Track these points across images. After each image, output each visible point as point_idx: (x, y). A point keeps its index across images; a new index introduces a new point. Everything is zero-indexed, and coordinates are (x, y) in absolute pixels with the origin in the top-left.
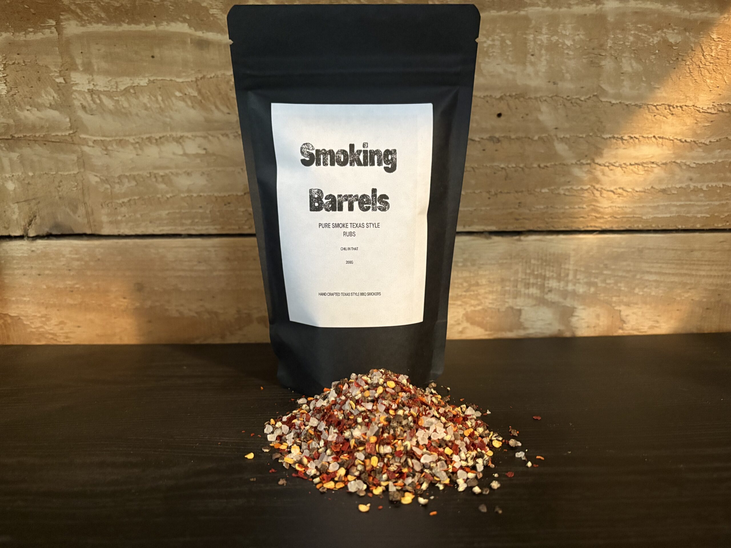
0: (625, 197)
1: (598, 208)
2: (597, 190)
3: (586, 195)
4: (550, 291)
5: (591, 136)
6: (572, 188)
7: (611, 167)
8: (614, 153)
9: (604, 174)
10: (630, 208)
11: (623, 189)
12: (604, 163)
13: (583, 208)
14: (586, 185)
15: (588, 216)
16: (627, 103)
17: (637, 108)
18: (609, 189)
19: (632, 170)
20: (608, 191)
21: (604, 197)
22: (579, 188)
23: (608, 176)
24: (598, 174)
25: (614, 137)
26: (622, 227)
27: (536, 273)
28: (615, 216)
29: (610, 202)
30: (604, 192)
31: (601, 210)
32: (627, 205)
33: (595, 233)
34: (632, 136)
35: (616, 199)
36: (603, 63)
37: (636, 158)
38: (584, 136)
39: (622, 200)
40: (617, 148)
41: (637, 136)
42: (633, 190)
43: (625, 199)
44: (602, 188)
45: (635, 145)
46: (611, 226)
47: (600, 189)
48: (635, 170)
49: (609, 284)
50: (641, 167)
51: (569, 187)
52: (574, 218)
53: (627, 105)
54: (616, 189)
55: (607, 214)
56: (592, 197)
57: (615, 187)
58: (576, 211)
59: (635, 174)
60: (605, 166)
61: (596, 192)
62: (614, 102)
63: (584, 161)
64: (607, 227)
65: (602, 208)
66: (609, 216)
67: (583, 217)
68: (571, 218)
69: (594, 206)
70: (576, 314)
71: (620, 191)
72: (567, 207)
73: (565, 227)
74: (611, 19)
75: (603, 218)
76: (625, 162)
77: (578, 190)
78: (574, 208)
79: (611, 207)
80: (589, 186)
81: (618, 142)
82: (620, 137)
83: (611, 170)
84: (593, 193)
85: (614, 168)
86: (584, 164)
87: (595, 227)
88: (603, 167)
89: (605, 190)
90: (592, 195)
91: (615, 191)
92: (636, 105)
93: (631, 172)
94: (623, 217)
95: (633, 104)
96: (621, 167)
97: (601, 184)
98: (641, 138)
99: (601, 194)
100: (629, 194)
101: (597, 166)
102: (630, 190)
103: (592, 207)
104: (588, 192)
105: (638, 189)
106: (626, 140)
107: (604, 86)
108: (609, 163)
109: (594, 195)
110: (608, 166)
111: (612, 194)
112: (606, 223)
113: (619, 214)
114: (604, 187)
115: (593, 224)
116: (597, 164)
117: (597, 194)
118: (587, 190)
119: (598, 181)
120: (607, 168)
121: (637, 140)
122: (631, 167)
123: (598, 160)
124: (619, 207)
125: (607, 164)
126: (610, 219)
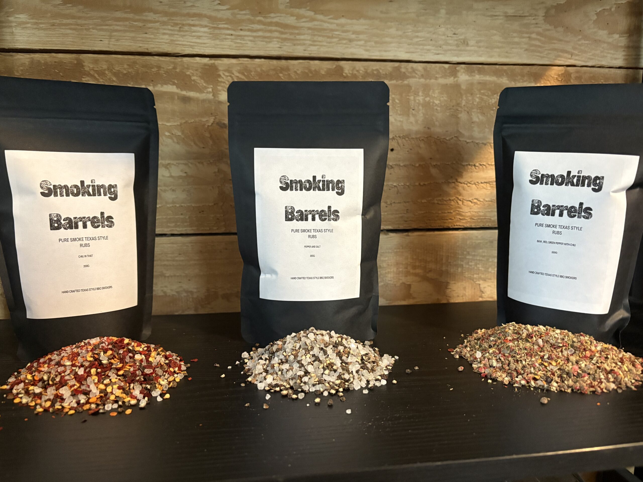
0: (479, 205)
1: (461, 213)
2: (460, 200)
3: (452, 203)
4: (430, 271)
5: (454, 164)
6: (443, 199)
7: (469, 185)
8: (470, 174)
9: (464, 190)
10: (482, 212)
11: (477, 199)
12: (463, 181)
13: (451, 213)
14: (453, 197)
15: (455, 218)
16: (477, 142)
17: (483, 145)
18: (468, 199)
19: (482, 186)
20: (467, 201)
21: (464, 205)
22: (448, 199)
23: (467, 191)
24: (460, 189)
25: (469, 165)
26: (478, 225)
27: (420, 258)
28: (473, 218)
29: (469, 208)
30: (465, 201)
31: (463, 214)
32: (481, 211)
33: (460, 230)
34: (481, 164)
35: (473, 206)
36: (460, 115)
37: (485, 178)
38: (450, 163)
39: (477, 207)
40: (472, 172)
41: (485, 163)
42: (484, 200)
43: (479, 206)
44: (463, 199)
45: (483, 170)
46: (470, 225)
47: (462, 200)
48: (485, 186)
49: (471, 265)
50: (488, 184)
51: (440, 198)
52: (445, 220)
53: (477, 143)
54: (473, 199)
55: (467, 217)
56: (457, 205)
57: (472, 198)
58: (446, 214)
59: (484, 190)
60: (464, 184)
61: (459, 201)
62: (468, 141)
63: (450, 181)
64: (468, 225)
65: (464, 212)
66: (469, 218)
67: (451, 219)
68: (443, 219)
69: (458, 211)
70: (449, 287)
71: (475, 201)
72: (440, 212)
73: (439, 226)
74: (463, 87)
75: (465, 219)
76: (477, 181)
77: (448, 200)
78: (445, 213)
79: (470, 212)
80: (455, 198)
81: (472, 168)
82: (473, 164)
83: (469, 186)
84: (457, 202)
85: (471, 185)
86: (450, 183)
87: (459, 225)
88: (463, 185)
89: (465, 200)
90: (457, 204)
91: (472, 201)
92: (483, 143)
93: (482, 188)
94: (478, 219)
95: (481, 142)
96: (475, 185)
97: (463, 196)
98: (487, 165)
99: (463, 202)
100: (481, 202)
101: (459, 184)
102: (482, 200)
103: (457, 212)
104: (454, 202)
105: (487, 200)
106: (477, 166)
107: (461, 131)
108: (467, 182)
109: (458, 204)
110: (467, 184)
111: (470, 203)
112: (466, 223)
113: (475, 217)
114: (464, 198)
115: (458, 224)
116: (459, 182)
117: (460, 203)
118: (453, 200)
119: (460, 195)
120: (466, 185)
121: (484, 167)
122: (482, 185)
123: (459, 180)
124: (475, 212)
125: (466, 183)
126: (469, 220)
